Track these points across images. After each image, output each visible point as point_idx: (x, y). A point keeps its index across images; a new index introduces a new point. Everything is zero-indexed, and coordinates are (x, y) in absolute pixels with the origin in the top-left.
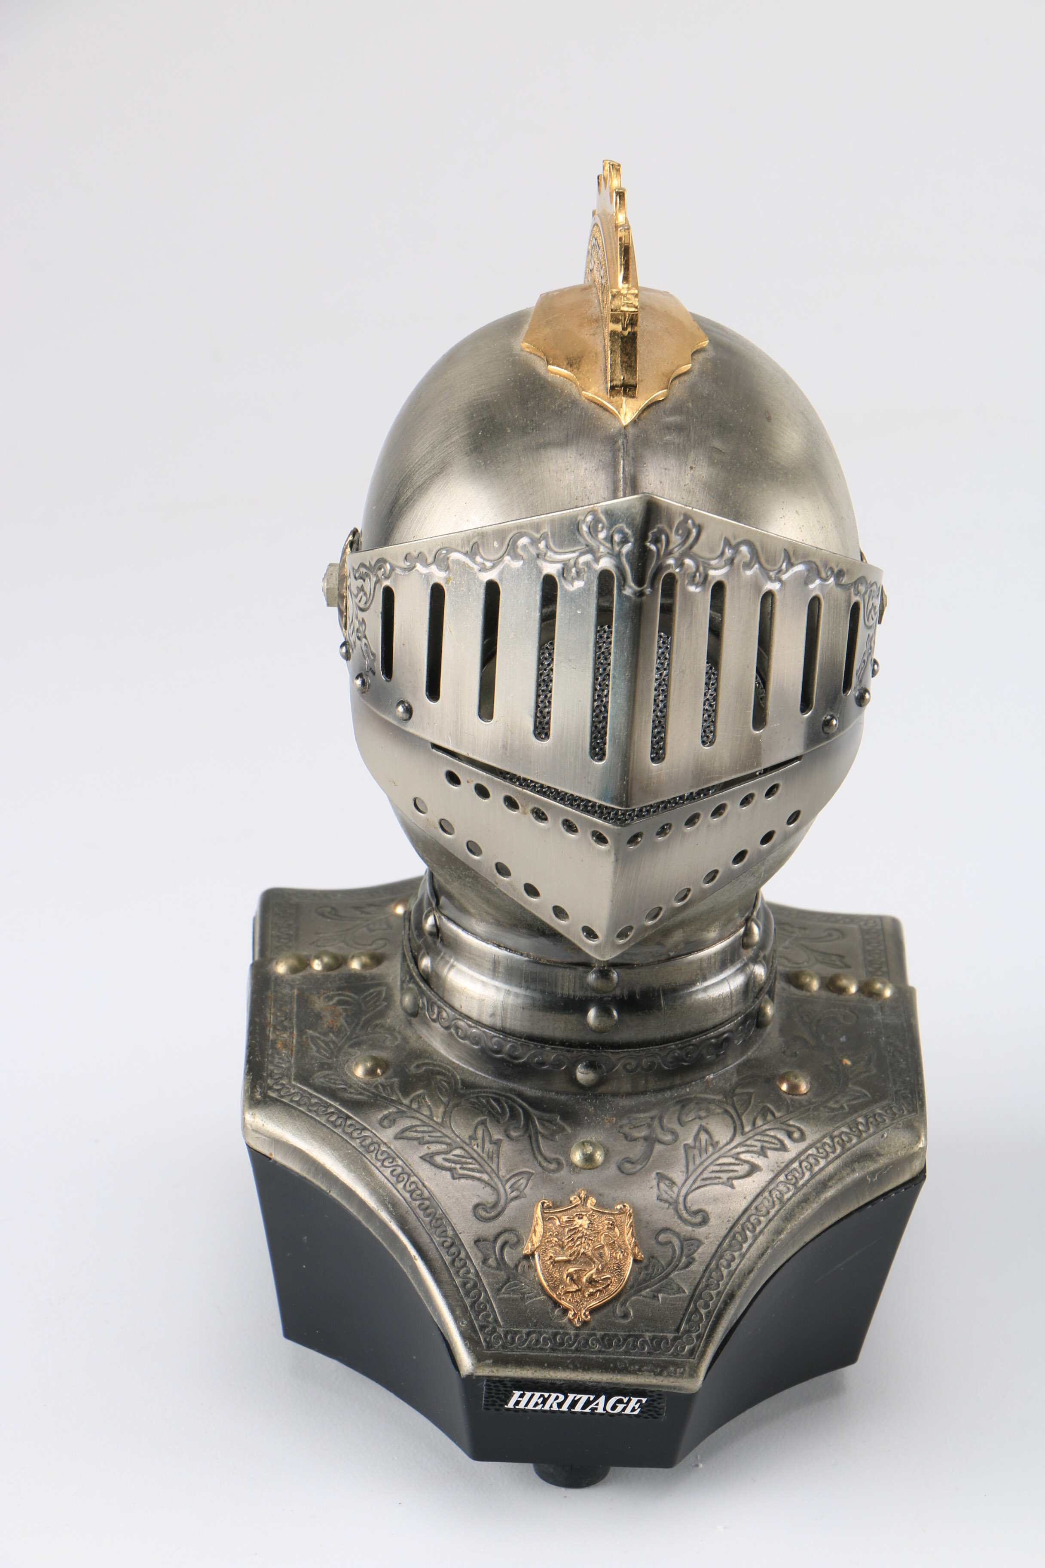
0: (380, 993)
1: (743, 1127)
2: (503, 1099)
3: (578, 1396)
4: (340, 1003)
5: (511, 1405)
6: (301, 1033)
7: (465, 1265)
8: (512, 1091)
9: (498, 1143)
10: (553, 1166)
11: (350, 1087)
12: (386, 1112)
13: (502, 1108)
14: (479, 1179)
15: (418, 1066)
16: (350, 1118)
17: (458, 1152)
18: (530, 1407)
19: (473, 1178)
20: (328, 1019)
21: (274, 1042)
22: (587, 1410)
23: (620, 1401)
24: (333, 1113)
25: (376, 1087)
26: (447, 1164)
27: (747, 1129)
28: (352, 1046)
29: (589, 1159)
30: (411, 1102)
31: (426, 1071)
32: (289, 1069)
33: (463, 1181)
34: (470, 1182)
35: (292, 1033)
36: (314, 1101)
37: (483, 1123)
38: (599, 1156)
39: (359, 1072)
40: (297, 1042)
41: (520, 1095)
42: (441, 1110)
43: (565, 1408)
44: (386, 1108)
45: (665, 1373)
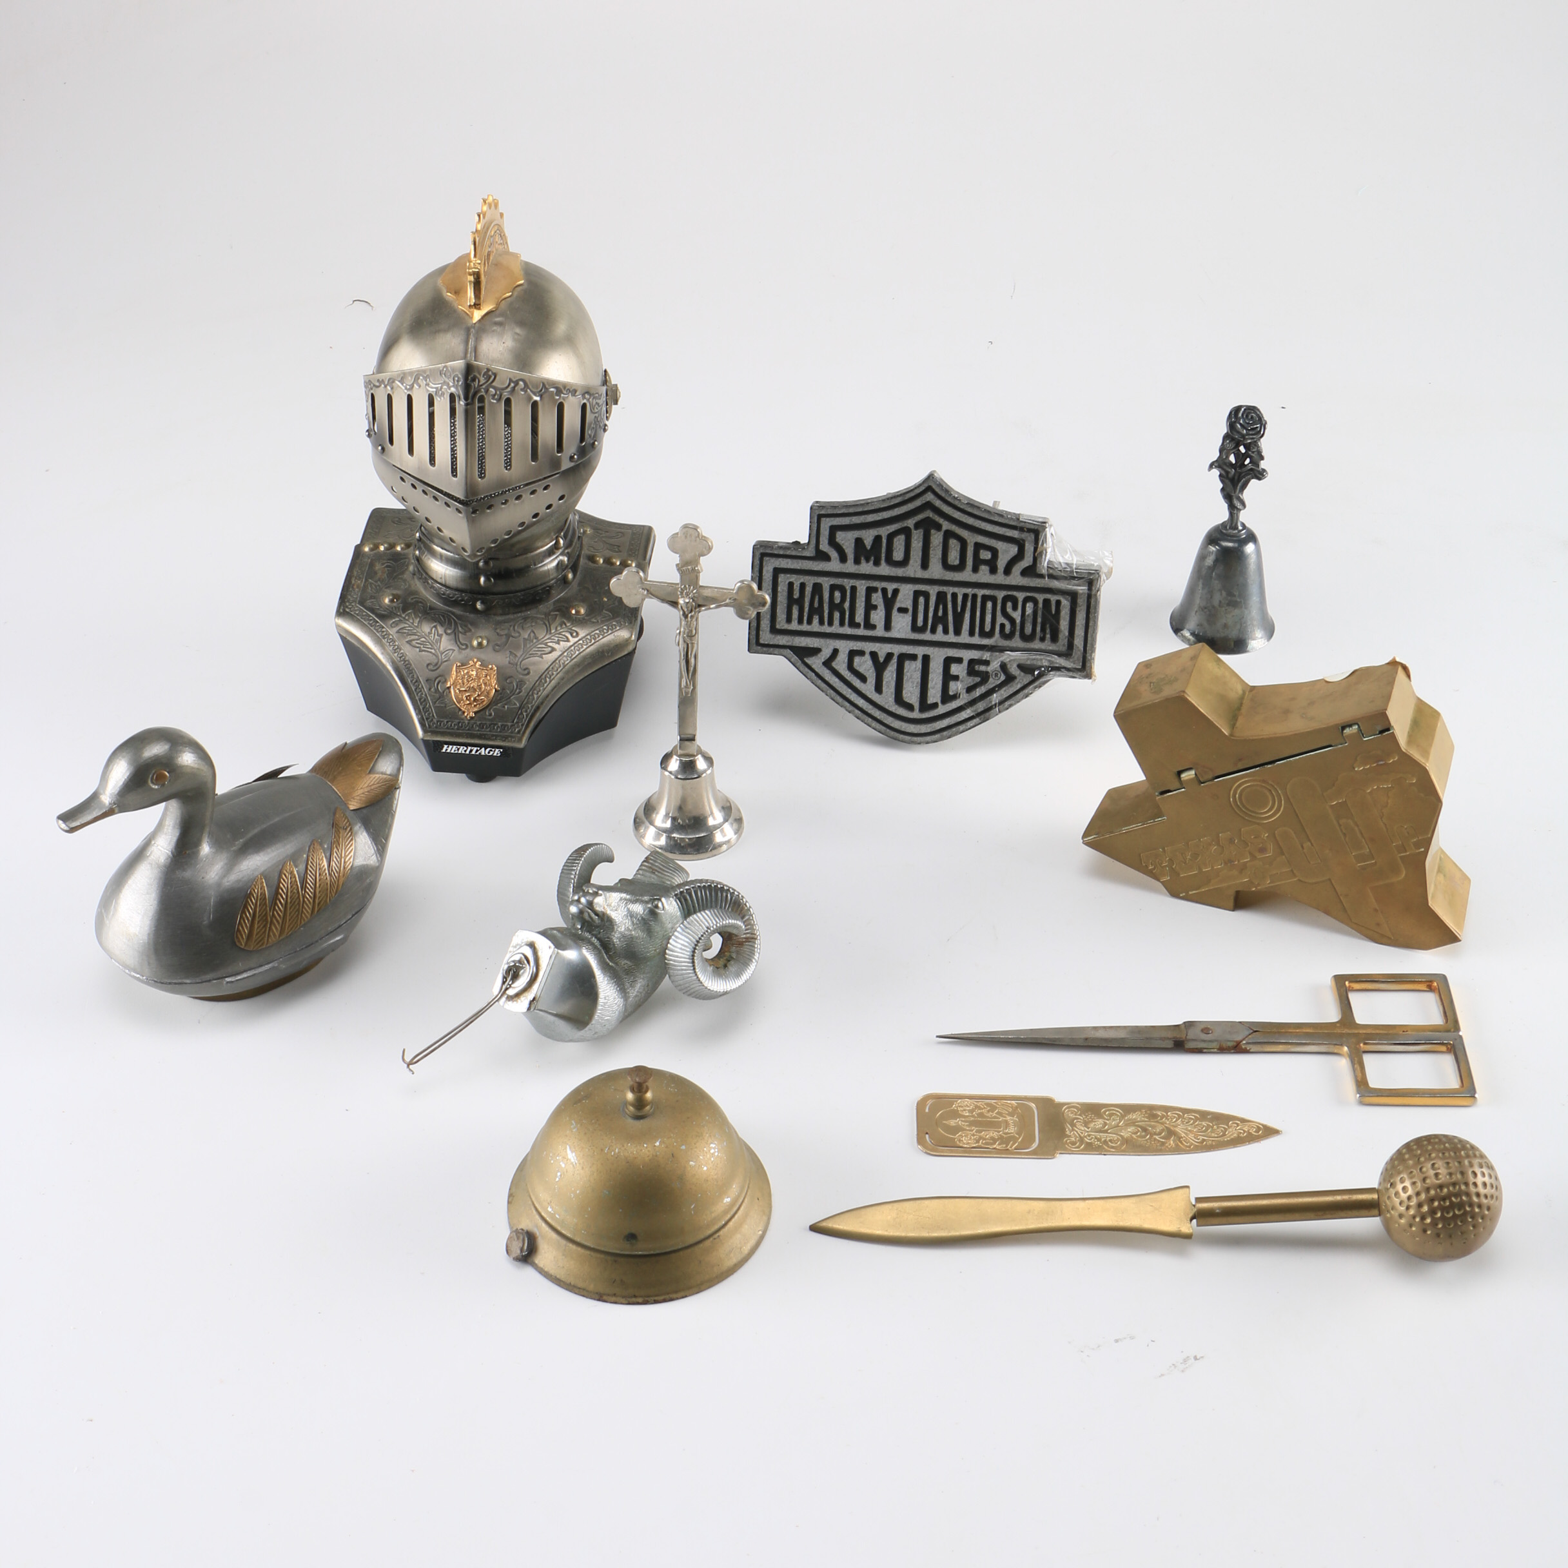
0: (405, 562)
1: (550, 630)
2: (446, 615)
3: (473, 748)
4: (387, 566)
5: (444, 750)
6: (366, 580)
7: (421, 691)
8: (450, 612)
9: (440, 636)
10: (464, 647)
11: (381, 607)
12: (394, 620)
13: (445, 620)
14: (431, 652)
15: (412, 599)
16: (378, 622)
17: (423, 639)
18: (452, 751)
19: (428, 651)
20: (380, 574)
21: (354, 585)
22: (478, 753)
23: (491, 750)
24: (371, 620)
25: (392, 608)
26: (418, 645)
27: (553, 631)
28: (386, 588)
29: (480, 644)
30: (406, 616)
31: (415, 601)
32: (356, 598)
33: (423, 653)
34: (426, 653)
35: (362, 581)
36: (364, 614)
37: (435, 627)
38: (485, 642)
39: (387, 601)
40: (364, 585)
41: (453, 613)
42: (418, 619)
43: (468, 752)
44: (394, 618)
45: (507, 740)
